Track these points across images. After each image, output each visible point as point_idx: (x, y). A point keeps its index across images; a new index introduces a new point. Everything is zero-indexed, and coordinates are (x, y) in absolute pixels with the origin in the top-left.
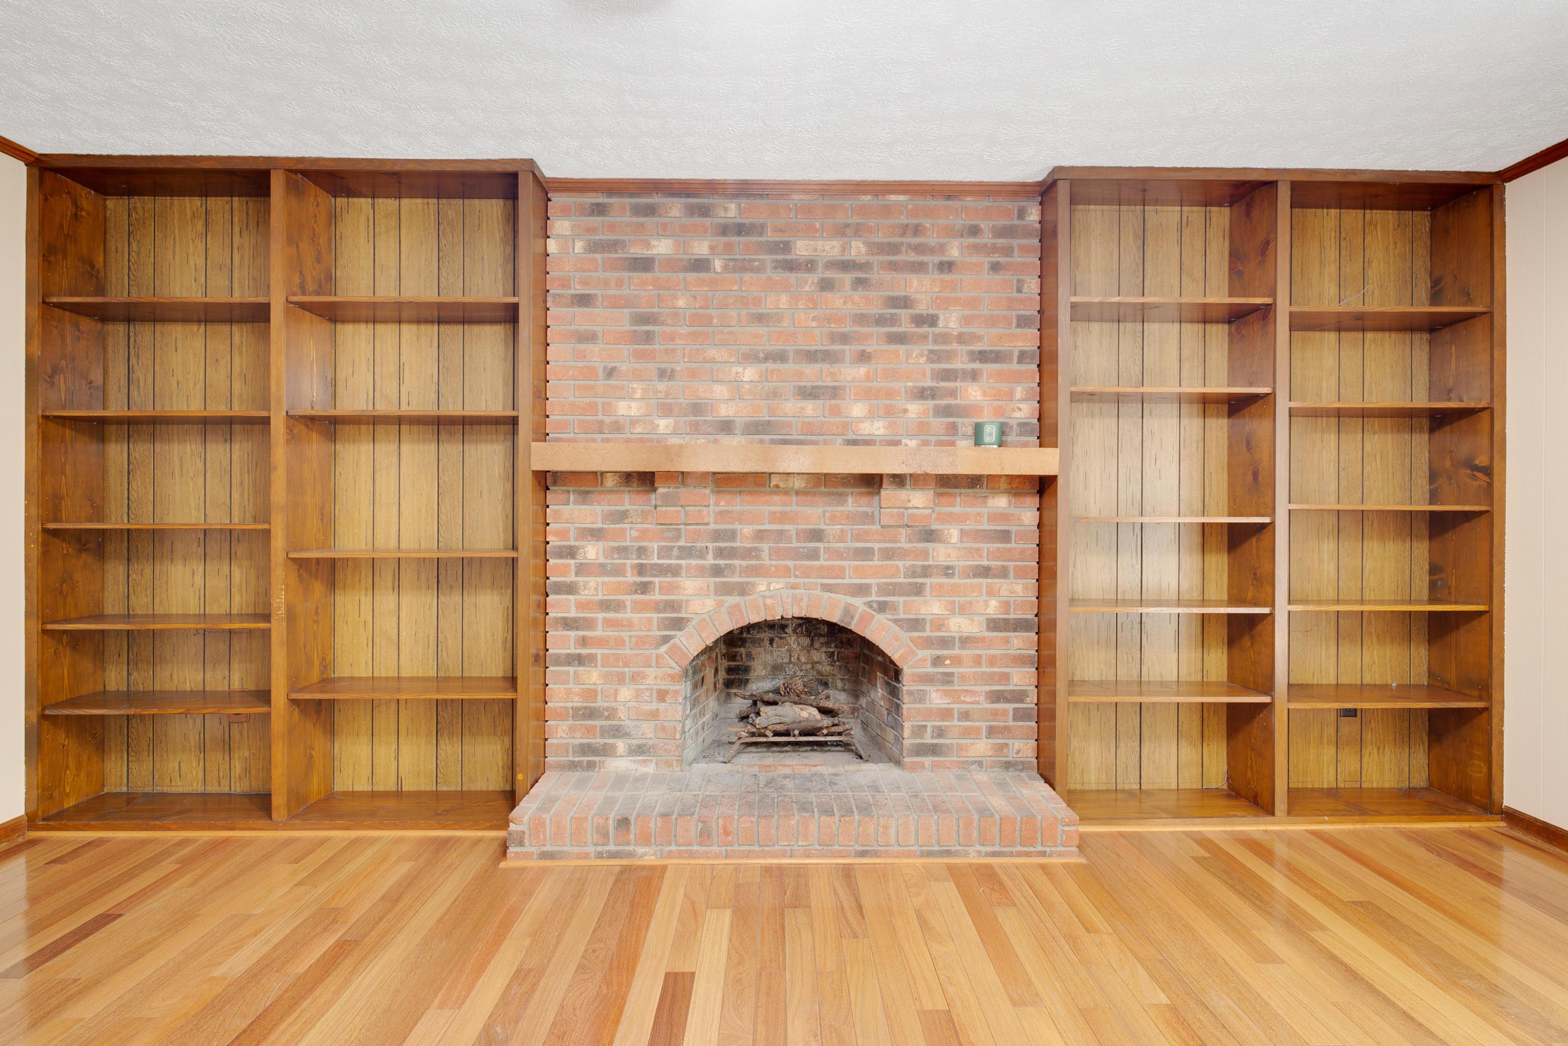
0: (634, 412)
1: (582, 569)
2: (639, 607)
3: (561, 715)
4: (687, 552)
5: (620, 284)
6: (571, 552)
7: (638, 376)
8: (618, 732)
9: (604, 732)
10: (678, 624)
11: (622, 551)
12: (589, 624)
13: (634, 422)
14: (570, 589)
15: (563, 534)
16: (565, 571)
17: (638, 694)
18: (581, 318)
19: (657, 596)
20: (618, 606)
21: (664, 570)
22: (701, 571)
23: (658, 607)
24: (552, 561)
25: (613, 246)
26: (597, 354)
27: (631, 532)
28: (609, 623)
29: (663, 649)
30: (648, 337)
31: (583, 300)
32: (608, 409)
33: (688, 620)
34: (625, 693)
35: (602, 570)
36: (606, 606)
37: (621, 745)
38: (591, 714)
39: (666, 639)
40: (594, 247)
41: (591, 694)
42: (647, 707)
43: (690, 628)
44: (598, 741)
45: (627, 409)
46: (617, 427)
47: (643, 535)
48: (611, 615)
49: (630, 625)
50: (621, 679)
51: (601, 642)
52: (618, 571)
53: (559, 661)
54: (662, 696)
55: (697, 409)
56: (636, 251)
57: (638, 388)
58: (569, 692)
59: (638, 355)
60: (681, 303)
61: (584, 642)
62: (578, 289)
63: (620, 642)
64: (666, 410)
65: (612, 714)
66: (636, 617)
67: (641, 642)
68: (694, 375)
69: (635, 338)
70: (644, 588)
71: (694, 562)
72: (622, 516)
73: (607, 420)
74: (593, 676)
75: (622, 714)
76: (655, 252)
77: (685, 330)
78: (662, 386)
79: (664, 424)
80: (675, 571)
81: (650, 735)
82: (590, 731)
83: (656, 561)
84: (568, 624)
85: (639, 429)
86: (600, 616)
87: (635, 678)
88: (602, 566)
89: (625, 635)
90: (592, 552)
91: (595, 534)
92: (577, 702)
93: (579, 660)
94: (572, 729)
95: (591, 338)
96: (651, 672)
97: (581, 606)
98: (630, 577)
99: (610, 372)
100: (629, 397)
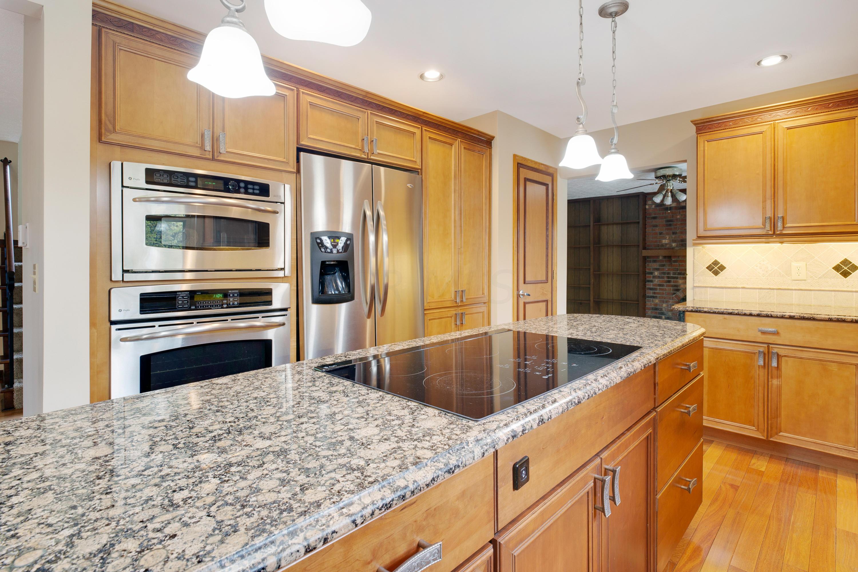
0: (667, 242)
1: (654, 277)
2: (668, 286)
3: (649, 309)
5: (663, 214)
6: (652, 273)
7: (667, 234)
8: (663, 314)
9: (659, 313)
10: (678, 290)
11: (664, 273)
12: (656, 289)
13: (666, 244)
14: (651, 281)
15: (649, 269)
16: (650, 277)
17: (668, 306)
18: (654, 222)
19: (672, 284)
20: (663, 285)
21: (674, 278)
23: (672, 286)
24: (647, 275)
25: (661, 205)
26: (658, 230)
27: (666, 269)
28: (660, 289)
29: (674, 296)
30: (670, 225)
31: (655, 218)
32: (660, 242)
33: (680, 289)
34: (664, 305)
35: (659, 277)
36: (660, 285)
37: (663, 317)
38: (656, 309)
39: (674, 294)
40: (657, 206)
41: (656, 305)
42: (669, 308)
43: (681, 291)
44: (658, 315)
45: (665, 241)
46: (662, 245)
47: (669, 270)
48: (661, 287)
49: (666, 290)
50: (663, 302)
51: (658, 293)
52: (663, 278)
53: (649, 297)
55: (682, 241)
57: (668, 237)
58: (651, 304)
59: (667, 229)
60: (678, 217)
61: (654, 293)
62: (653, 216)
63: (663, 294)
64: (674, 241)
65: (661, 309)
66: (667, 288)
67: (668, 294)
69: (667, 225)
70: (669, 282)
71: (682, 276)
72: (664, 265)
73: (660, 244)
74: (657, 301)
75: (664, 310)
77: (679, 223)
78: (673, 236)
79: (674, 245)
80: (677, 278)
81: (671, 315)
82: (656, 313)
83: (672, 276)
84: (651, 289)
85: (668, 246)
86: (658, 288)
87: (667, 302)
88: (659, 276)
89: (664, 292)
90: (656, 273)
91: (657, 269)
92: (653, 306)
93: (653, 297)
94: (652, 312)
95: (656, 226)
96: (671, 301)
97: (654, 285)
98: (666, 279)
99: (661, 233)
100: (665, 239)
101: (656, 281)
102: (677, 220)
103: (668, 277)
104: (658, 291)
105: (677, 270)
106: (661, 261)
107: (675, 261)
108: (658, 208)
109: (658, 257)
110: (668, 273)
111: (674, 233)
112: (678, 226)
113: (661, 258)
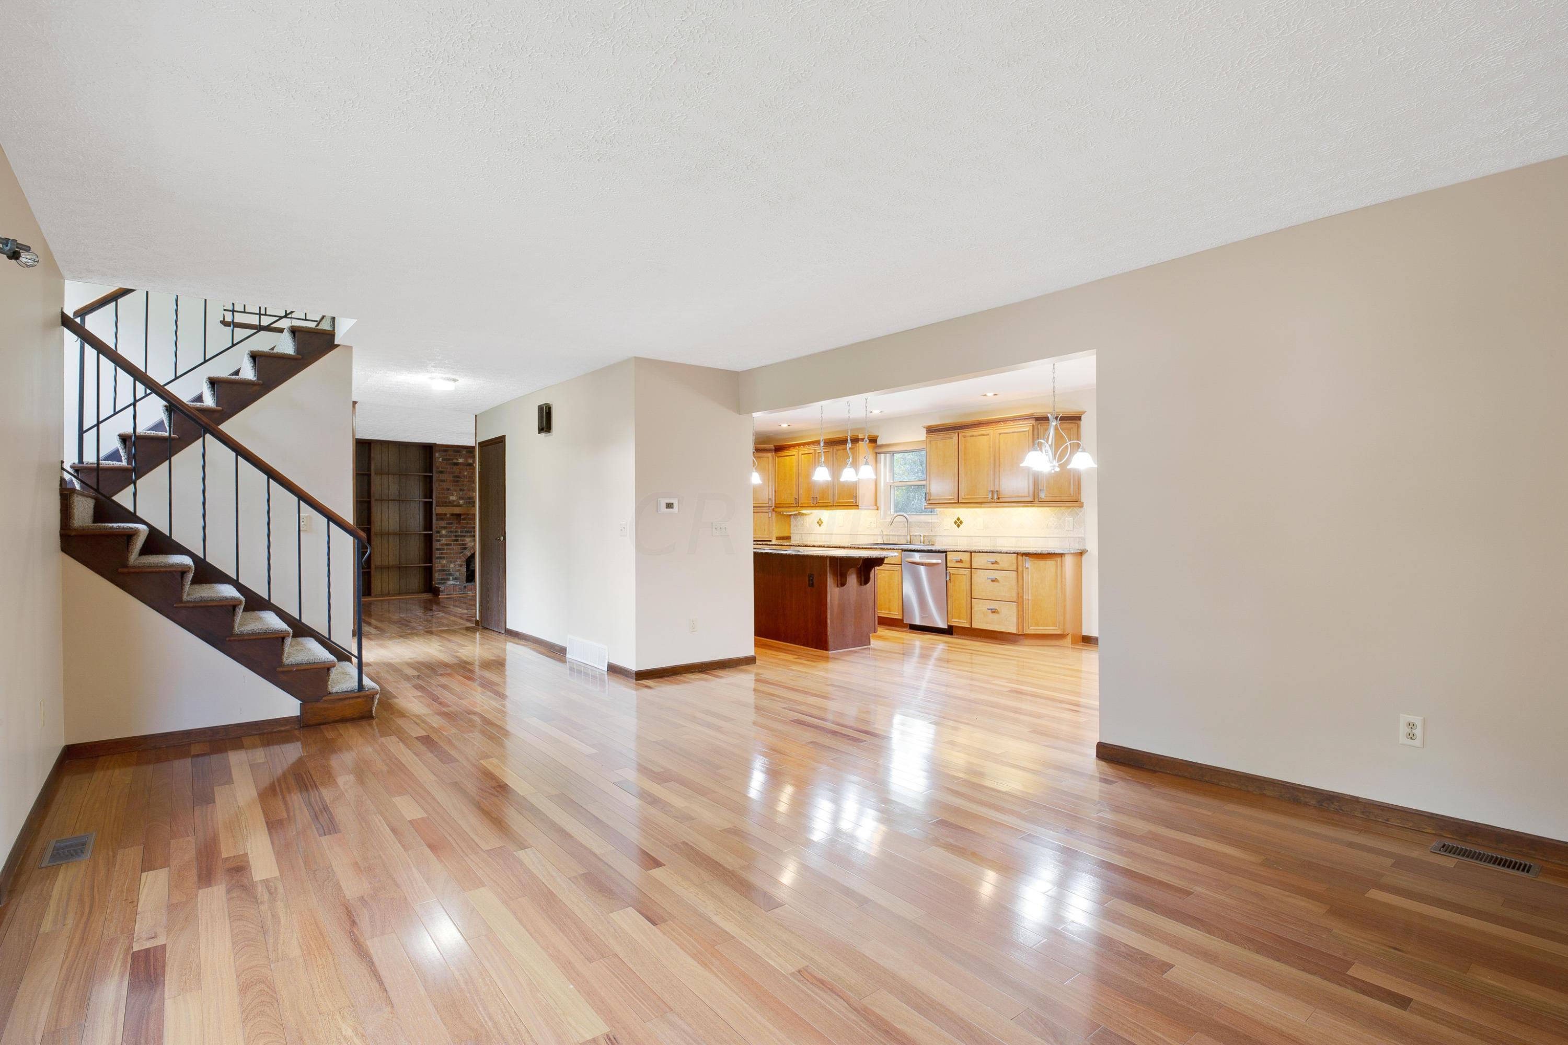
0: (454, 499)
1: (442, 536)
2: (454, 545)
3: (438, 571)
4: (467, 532)
5: (450, 469)
6: (438, 532)
7: (455, 490)
8: (451, 575)
9: (446, 575)
10: (465, 549)
11: (452, 532)
12: (443, 549)
13: (454, 501)
14: (438, 541)
15: (436, 528)
16: (437, 537)
17: (455, 565)
18: (441, 477)
19: (460, 542)
20: (450, 545)
21: (462, 536)
22: (471, 536)
23: (460, 545)
24: (434, 535)
25: (449, 459)
26: (445, 485)
27: (454, 527)
28: (448, 549)
29: (461, 555)
30: (457, 481)
31: (441, 473)
32: (447, 498)
33: (467, 548)
34: (452, 566)
35: (446, 536)
36: (447, 545)
37: (451, 578)
38: (444, 571)
39: (462, 552)
40: (444, 460)
41: (444, 566)
42: (457, 569)
43: (468, 549)
45: (453, 498)
46: (450, 502)
47: (456, 528)
48: (448, 547)
49: (453, 549)
50: (451, 562)
51: (446, 553)
52: (450, 537)
53: (437, 558)
54: (461, 566)
55: (469, 498)
56: (454, 461)
57: (455, 493)
58: (438, 566)
59: (455, 485)
60: (466, 473)
61: (442, 553)
62: (440, 469)
63: (450, 553)
64: (461, 498)
65: (449, 570)
66: (455, 547)
67: (456, 553)
68: (469, 490)
69: (454, 481)
70: (457, 540)
71: (469, 534)
72: (451, 523)
73: (447, 501)
74: (444, 562)
75: (451, 570)
76: (459, 461)
77: (466, 480)
78: (461, 493)
79: (461, 502)
80: (464, 536)
81: (458, 575)
82: (443, 575)
83: (459, 534)
84: (438, 549)
85: (455, 503)
86: (446, 547)
87: (454, 562)
88: (446, 535)
89: (452, 552)
90: (444, 532)
91: (444, 528)
92: (440, 568)
93: (441, 558)
94: (439, 574)
95: (444, 481)
96: (459, 560)
97: (441, 545)
98: (454, 538)
99: (448, 489)
100: (453, 496)
101: (444, 541)
102: (464, 476)
103: (456, 536)
104: (445, 551)
105: (465, 528)
106: (449, 519)
107: (464, 519)
108: (445, 462)
109: (445, 514)
110: (456, 532)
111: (461, 490)
112: (465, 483)
113: (448, 516)
